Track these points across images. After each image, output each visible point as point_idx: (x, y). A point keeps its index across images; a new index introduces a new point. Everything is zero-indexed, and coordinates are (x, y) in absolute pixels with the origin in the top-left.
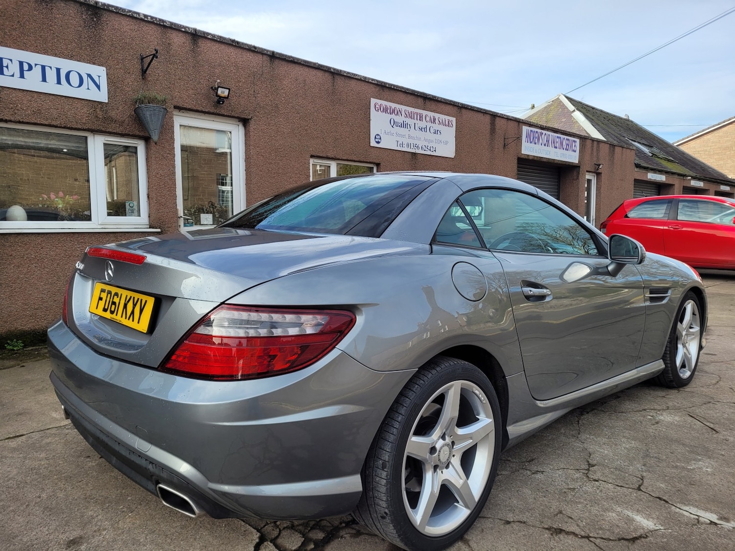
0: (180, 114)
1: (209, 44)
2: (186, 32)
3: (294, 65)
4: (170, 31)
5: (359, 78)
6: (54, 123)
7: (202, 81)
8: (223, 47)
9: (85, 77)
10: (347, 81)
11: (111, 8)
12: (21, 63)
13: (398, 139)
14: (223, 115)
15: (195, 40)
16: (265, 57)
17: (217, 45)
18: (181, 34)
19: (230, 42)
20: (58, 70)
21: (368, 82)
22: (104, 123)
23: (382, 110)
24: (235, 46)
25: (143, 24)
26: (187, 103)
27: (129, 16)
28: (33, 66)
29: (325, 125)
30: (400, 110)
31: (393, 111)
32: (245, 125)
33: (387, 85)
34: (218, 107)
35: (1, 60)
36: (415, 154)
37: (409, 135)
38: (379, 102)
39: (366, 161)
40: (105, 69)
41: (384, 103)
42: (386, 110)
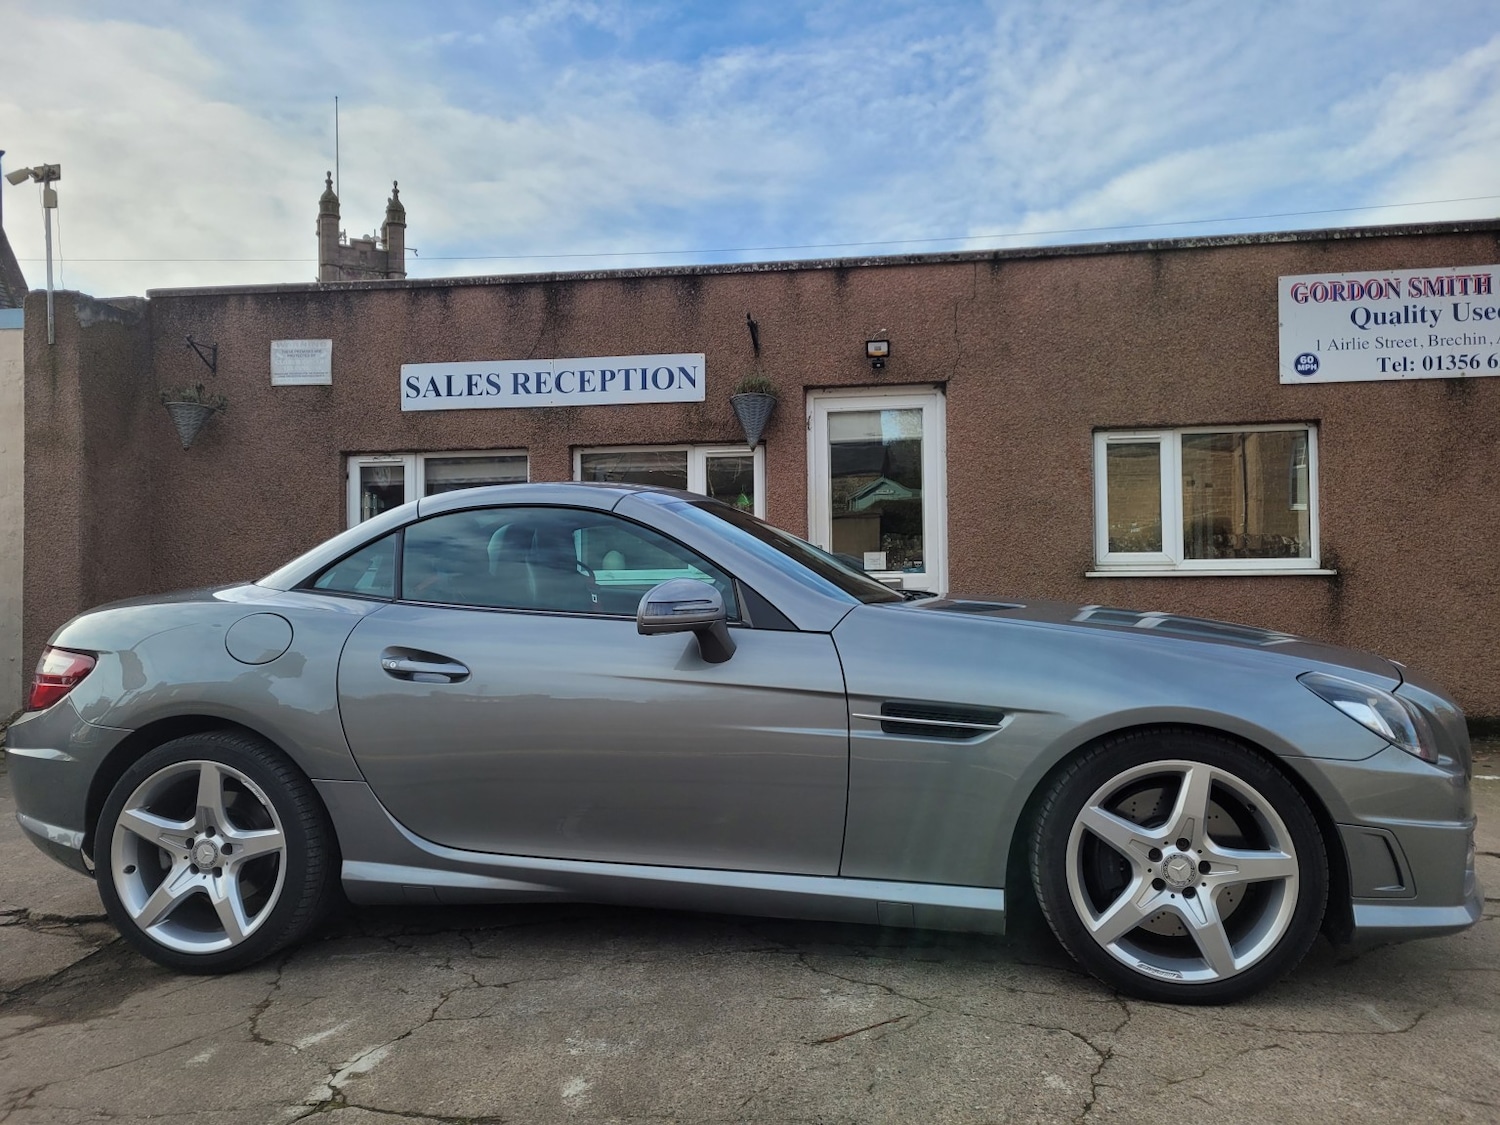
1: (867, 275)
2: (825, 269)
3: (1047, 262)
4: (799, 275)
5: (1236, 242)
6: (637, 440)
7: (853, 338)
8: (893, 272)
9: (676, 373)
10: (1199, 258)
11: (712, 271)
12: (603, 373)
13: (1384, 353)
14: (893, 384)
15: (843, 276)
16: (980, 267)
17: (882, 273)
18: (820, 274)
19: (904, 261)
20: (644, 372)
21: (1269, 244)
22: (700, 429)
23: (1319, 295)
24: (916, 265)
25: (758, 278)
26: (824, 377)
27: (738, 273)
28: (616, 372)
29: (1132, 362)
30: (1390, 284)
31: (1365, 290)
32: (944, 393)
33: (1337, 236)
34: (878, 373)
35: (582, 374)
36: (1462, 381)
37: (1433, 338)
38: (1309, 279)
39: (1267, 419)
40: (703, 355)
41: (1326, 279)
42: (1336, 293)
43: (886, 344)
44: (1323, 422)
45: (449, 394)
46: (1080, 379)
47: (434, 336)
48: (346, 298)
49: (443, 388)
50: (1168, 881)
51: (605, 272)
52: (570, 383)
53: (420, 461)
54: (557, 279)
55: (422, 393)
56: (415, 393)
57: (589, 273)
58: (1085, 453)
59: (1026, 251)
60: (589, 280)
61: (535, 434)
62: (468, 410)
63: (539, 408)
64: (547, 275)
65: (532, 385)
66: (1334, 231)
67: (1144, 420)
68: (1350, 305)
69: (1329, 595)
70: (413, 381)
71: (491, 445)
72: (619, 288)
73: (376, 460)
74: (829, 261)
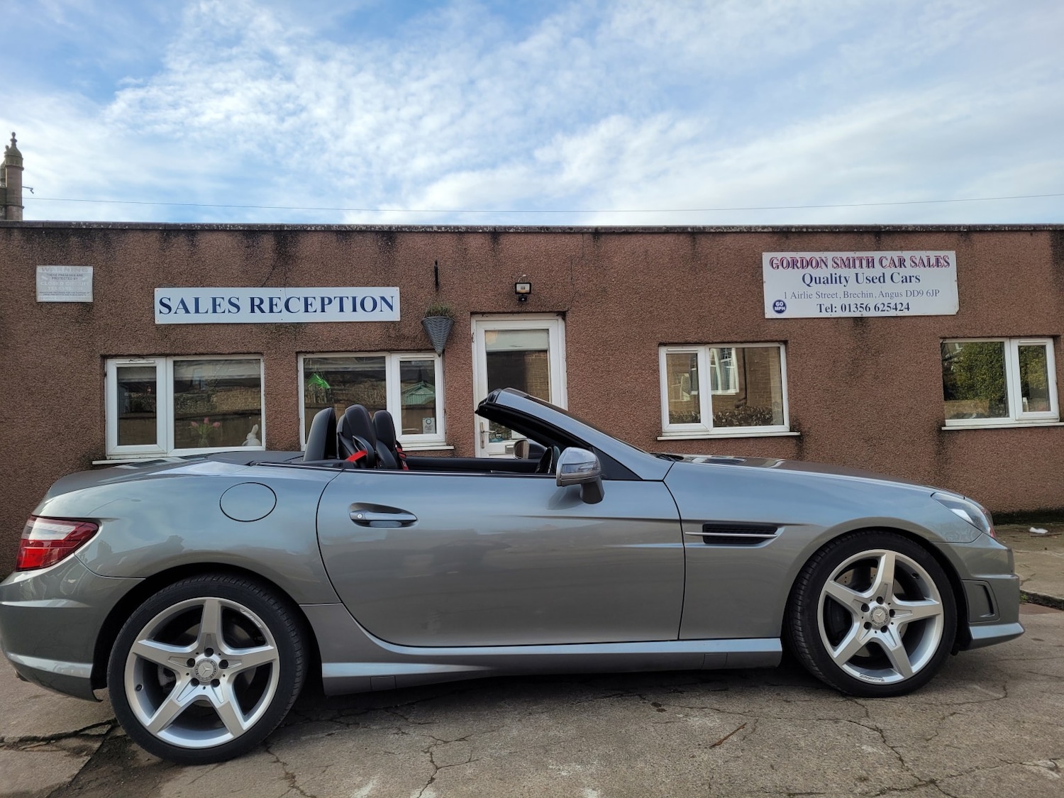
0: (483, 319)
1: (512, 238)
2: (484, 233)
3: (629, 237)
4: (466, 236)
5: (738, 230)
6: (349, 349)
7: (504, 280)
8: (530, 237)
9: (378, 300)
10: (717, 240)
11: (404, 229)
12: (323, 299)
13: (821, 301)
14: (532, 312)
15: (496, 238)
16: (586, 236)
17: (523, 237)
18: (480, 236)
19: (537, 230)
20: (354, 299)
21: (756, 232)
22: (397, 341)
23: (785, 266)
24: (545, 233)
25: (437, 236)
26: (485, 306)
27: (422, 232)
28: (333, 299)
29: (681, 302)
30: (822, 260)
31: (809, 263)
32: (564, 319)
33: (793, 230)
34: (522, 304)
35: (306, 299)
36: (861, 318)
37: (846, 293)
38: (779, 255)
39: (759, 339)
40: (398, 288)
41: (788, 255)
42: (793, 264)
43: (528, 285)
44: (789, 342)
45: (197, 311)
46: (650, 312)
47: (183, 267)
48: (105, 235)
49: (191, 308)
50: (873, 623)
51: (323, 226)
52: (297, 305)
53: (170, 362)
54: (286, 229)
55: (173, 311)
56: (167, 310)
57: (311, 226)
58: (654, 360)
59: (615, 228)
60: (310, 231)
61: (268, 343)
62: (213, 324)
63: (272, 323)
64: (277, 226)
65: (266, 306)
66: (792, 227)
67: (689, 339)
68: (802, 272)
69: (796, 448)
70: (165, 301)
71: (234, 351)
72: (333, 238)
73: (131, 362)
74: (487, 227)
